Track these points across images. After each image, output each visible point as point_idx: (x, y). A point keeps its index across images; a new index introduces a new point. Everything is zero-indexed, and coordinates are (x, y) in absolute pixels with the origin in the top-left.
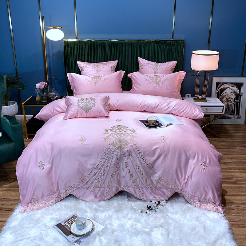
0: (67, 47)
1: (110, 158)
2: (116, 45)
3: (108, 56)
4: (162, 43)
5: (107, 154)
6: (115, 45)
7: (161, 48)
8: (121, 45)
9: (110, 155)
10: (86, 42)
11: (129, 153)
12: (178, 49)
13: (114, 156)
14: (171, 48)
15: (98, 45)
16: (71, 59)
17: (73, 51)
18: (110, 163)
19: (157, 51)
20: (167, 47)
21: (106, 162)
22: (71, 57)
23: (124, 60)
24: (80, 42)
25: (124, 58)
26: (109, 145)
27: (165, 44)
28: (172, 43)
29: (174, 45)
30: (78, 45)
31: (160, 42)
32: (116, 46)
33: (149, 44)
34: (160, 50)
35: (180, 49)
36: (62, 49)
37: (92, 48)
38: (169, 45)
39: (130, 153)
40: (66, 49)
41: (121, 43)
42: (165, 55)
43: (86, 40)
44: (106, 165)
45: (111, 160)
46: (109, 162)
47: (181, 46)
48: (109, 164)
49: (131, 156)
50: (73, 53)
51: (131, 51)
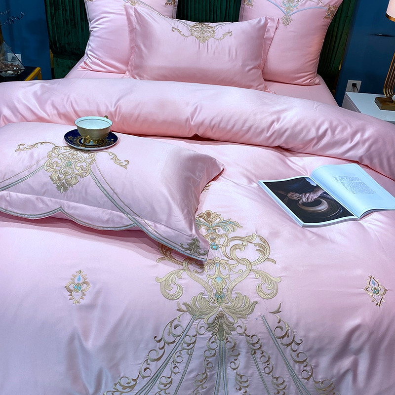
1: (179, 359)
5: (169, 344)
9: (180, 348)
11: (253, 345)
13: (197, 353)
18: (179, 376)
21: (166, 372)
26: (179, 310)
39: (257, 346)
44: (164, 380)
45: (181, 367)
46: (176, 370)
48: (176, 379)
49: (258, 355)
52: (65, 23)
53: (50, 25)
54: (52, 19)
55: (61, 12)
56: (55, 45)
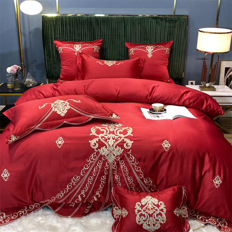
0: (46, 23)
2: (106, 21)
3: (96, 34)
4: (162, 19)
6: (104, 21)
7: (160, 25)
8: (112, 21)
10: (69, 17)
12: (180, 26)
14: (172, 25)
15: (84, 21)
16: (52, 38)
17: (53, 28)
19: (155, 29)
20: (168, 23)
22: (51, 34)
23: (115, 39)
24: (62, 17)
25: (115, 36)
27: (165, 20)
28: (173, 19)
29: (176, 21)
30: (59, 21)
31: (159, 18)
32: (106, 23)
33: (145, 20)
34: (158, 28)
35: (183, 27)
36: (40, 26)
37: (76, 24)
38: (170, 21)
40: (45, 25)
41: (112, 18)
42: (165, 34)
43: (69, 15)
47: (184, 23)
50: (53, 30)
51: (123, 29)
52: (54, 63)
53: (47, 65)
54: (48, 62)
55: (52, 58)
56: (49, 73)
